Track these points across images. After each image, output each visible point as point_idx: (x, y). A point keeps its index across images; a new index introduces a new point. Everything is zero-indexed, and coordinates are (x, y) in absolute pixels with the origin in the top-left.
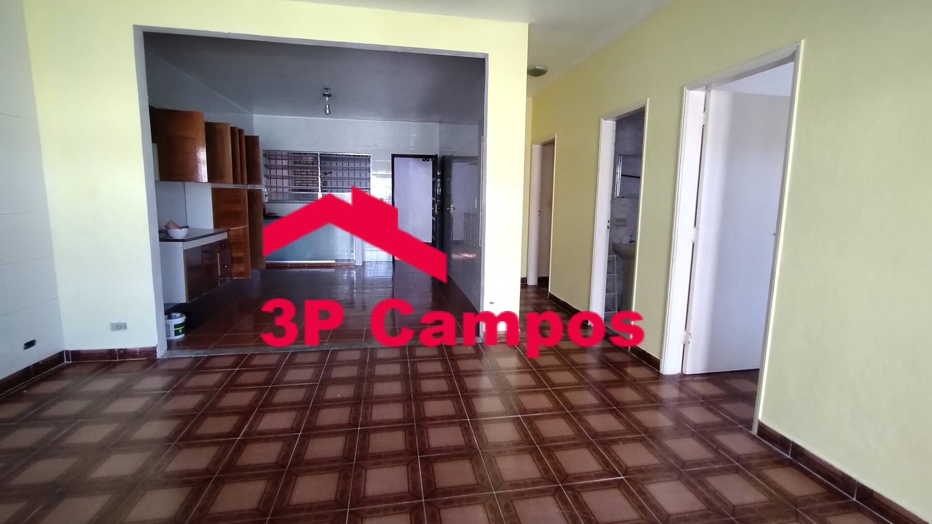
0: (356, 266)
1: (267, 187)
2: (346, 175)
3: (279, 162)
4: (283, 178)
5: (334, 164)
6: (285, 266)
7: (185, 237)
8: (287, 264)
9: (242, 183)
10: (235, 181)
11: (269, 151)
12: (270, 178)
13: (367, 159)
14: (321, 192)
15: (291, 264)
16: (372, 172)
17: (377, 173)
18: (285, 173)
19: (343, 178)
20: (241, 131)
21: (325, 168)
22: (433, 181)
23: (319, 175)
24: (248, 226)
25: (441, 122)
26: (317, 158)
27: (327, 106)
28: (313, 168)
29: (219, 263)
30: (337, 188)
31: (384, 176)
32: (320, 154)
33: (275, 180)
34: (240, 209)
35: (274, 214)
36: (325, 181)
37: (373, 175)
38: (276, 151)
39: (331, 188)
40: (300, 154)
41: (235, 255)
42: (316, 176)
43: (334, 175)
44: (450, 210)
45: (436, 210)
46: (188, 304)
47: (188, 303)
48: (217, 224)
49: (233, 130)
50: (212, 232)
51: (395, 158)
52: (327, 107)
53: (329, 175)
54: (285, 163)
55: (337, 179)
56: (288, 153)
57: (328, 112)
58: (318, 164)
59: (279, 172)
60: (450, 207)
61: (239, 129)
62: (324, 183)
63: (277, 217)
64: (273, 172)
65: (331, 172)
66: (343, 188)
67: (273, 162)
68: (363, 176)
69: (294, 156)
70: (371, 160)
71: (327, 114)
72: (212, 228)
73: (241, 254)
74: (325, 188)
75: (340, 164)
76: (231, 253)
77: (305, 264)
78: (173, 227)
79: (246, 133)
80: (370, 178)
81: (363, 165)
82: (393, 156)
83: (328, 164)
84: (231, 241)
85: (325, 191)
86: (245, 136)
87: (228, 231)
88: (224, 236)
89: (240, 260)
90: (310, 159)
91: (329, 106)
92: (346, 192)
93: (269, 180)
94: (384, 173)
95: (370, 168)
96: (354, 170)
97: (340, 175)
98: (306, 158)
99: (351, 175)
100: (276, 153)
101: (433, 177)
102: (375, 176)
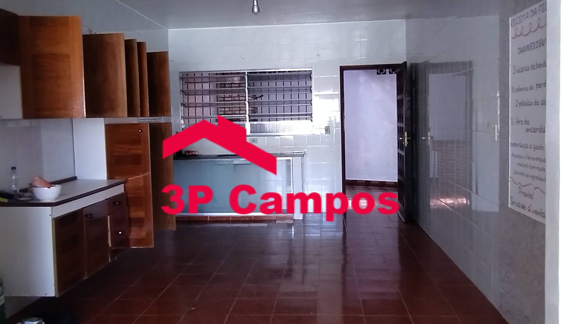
0: (294, 220)
1: (184, 118)
2: (280, 98)
3: (198, 87)
4: (203, 106)
5: (265, 84)
6: (204, 221)
7: (56, 199)
8: (206, 217)
9: (143, 115)
10: (131, 113)
11: (187, 73)
12: (188, 107)
13: (308, 76)
14: (250, 121)
15: (211, 217)
16: (314, 93)
17: (321, 93)
18: (207, 99)
19: (276, 103)
20: (141, 45)
21: (254, 91)
22: (398, 100)
23: (247, 100)
24: (150, 172)
25: (408, 17)
26: (244, 77)
27: (255, 2)
28: (239, 91)
29: (109, 230)
30: (269, 116)
31: (331, 97)
32: (248, 73)
33: (194, 108)
34: (140, 152)
35: (192, 152)
36: (254, 107)
37: (315, 95)
38: (194, 73)
39: (262, 116)
40: (223, 74)
41: (133, 215)
42: (243, 102)
43: (265, 99)
44: (426, 140)
45: (406, 141)
46: (57, 298)
47: (58, 296)
48: (111, 174)
49: (129, 44)
50: (106, 185)
51: (345, 72)
52: (255, 4)
53: (259, 99)
54: (206, 86)
55: (269, 103)
56: (209, 73)
57: (256, 10)
58: (245, 87)
59: (199, 99)
60: (426, 136)
61: (138, 43)
62: (254, 110)
63: (196, 155)
64: (192, 99)
65: (262, 96)
66: (277, 115)
67: (191, 87)
68: (302, 98)
69: (216, 78)
70: (313, 76)
71: (256, 14)
72: (106, 179)
73: (141, 214)
74: (254, 116)
75: (272, 84)
76: (129, 212)
77: (229, 217)
78: (38, 186)
79: (149, 49)
80: (311, 100)
81: (302, 83)
82: (343, 69)
83: (258, 84)
84: (129, 196)
85: (254, 120)
86: (147, 53)
87: (125, 183)
88: (119, 190)
89: (140, 222)
90: (236, 80)
91: (257, 2)
92: (280, 119)
93: (187, 109)
94: (331, 92)
95: (311, 87)
96: (291, 90)
97: (273, 98)
98: (230, 79)
99: (288, 98)
100: (195, 74)
101: (398, 95)
102: (318, 97)
